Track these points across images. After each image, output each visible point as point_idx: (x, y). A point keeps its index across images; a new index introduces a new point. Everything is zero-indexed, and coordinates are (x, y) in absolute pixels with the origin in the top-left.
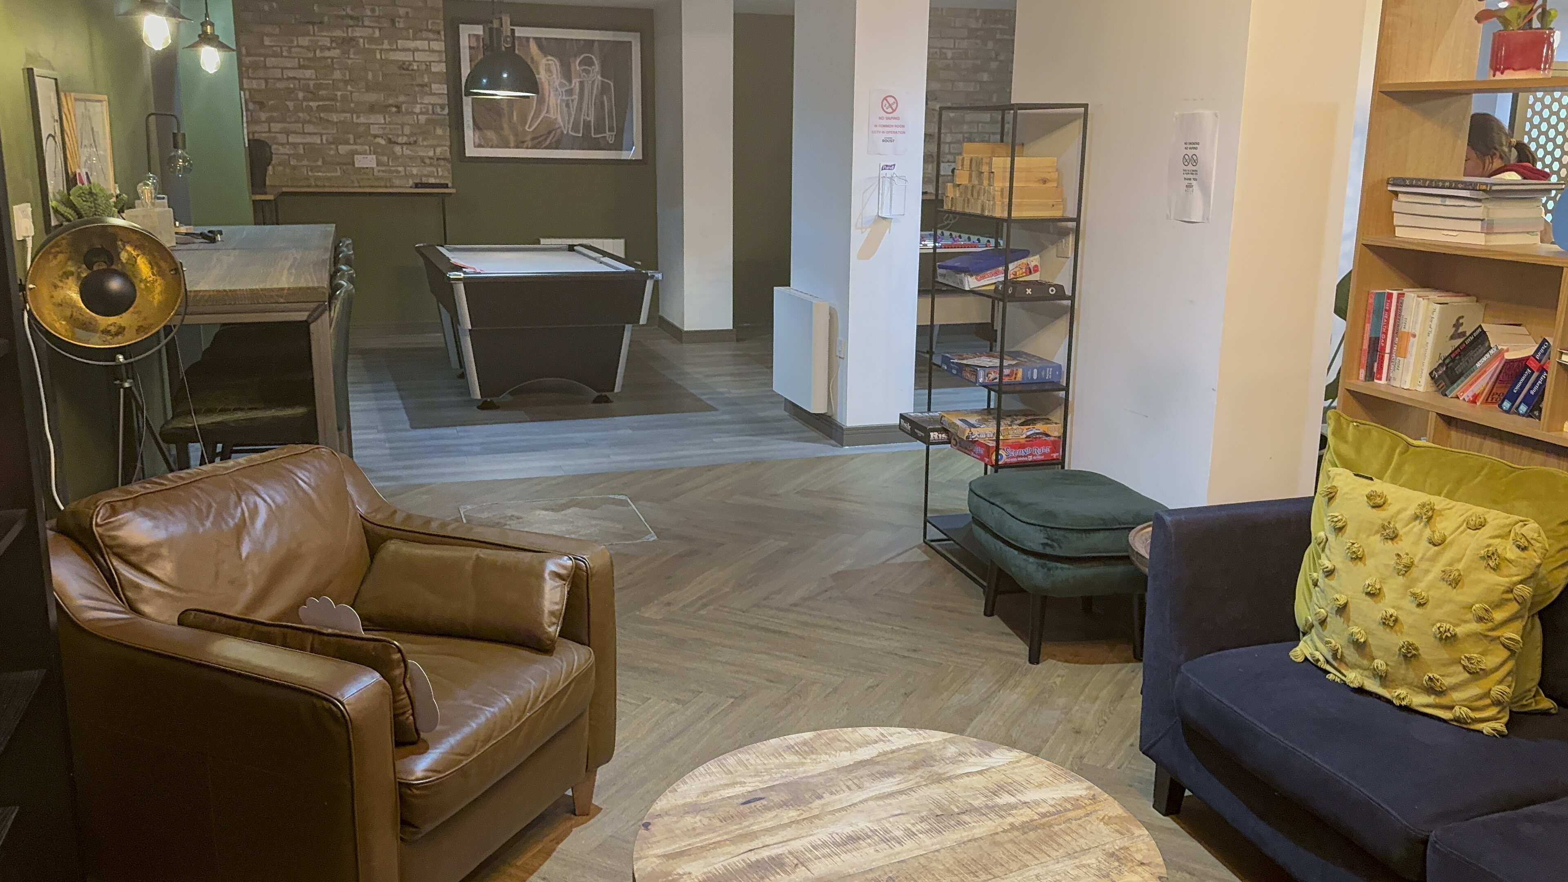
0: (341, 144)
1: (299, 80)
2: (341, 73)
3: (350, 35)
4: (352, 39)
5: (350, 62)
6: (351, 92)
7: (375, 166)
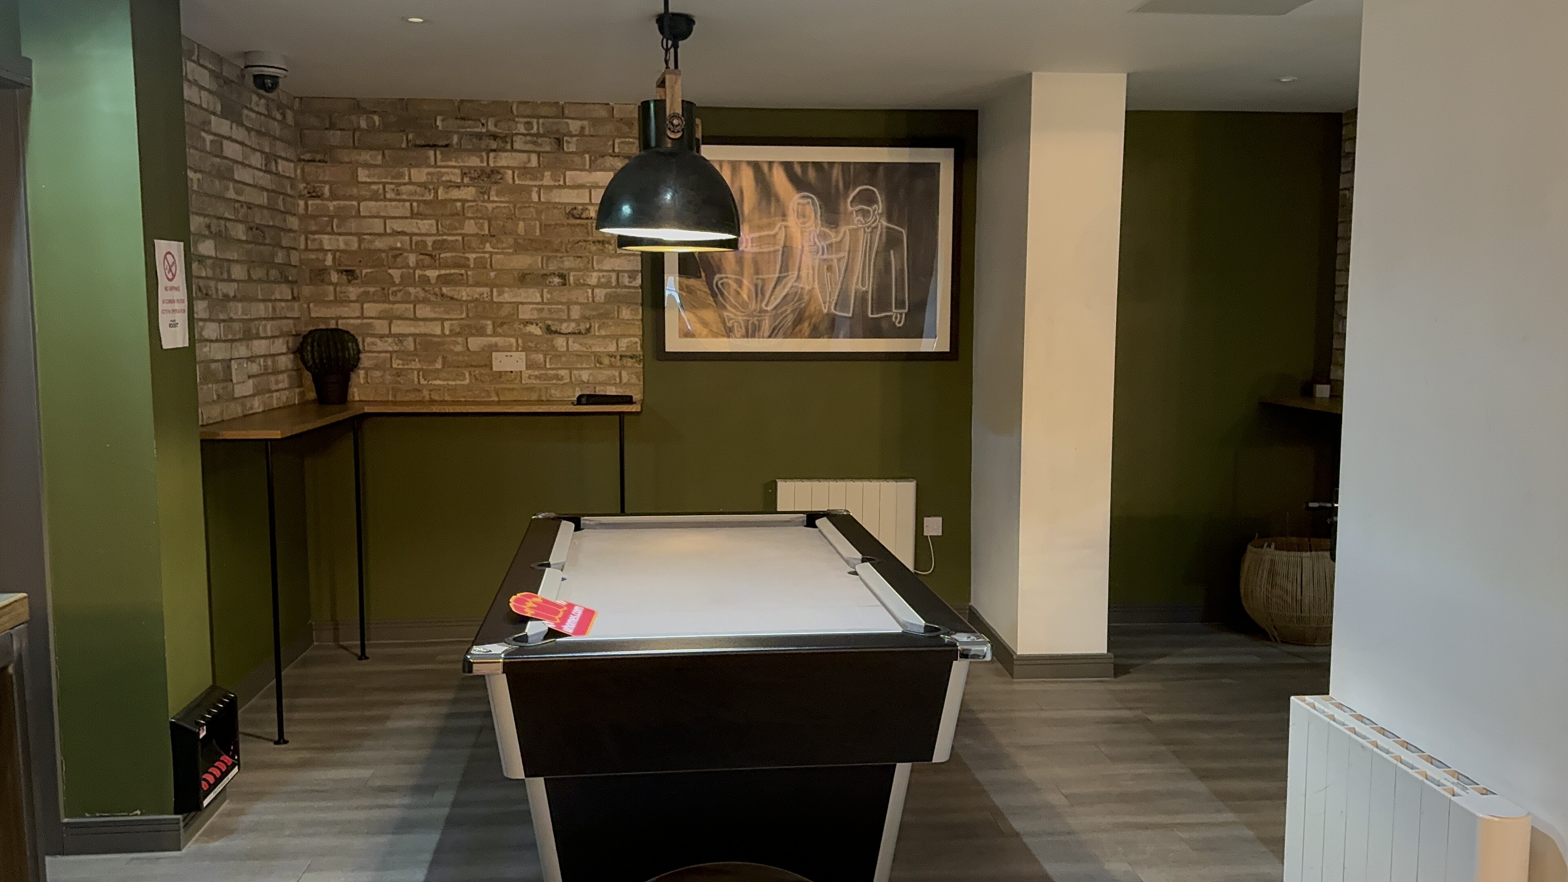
0: (473, 335)
1: (411, 235)
2: (476, 224)
3: (492, 164)
4: (495, 171)
5: (490, 206)
6: (491, 253)
7: (524, 369)
